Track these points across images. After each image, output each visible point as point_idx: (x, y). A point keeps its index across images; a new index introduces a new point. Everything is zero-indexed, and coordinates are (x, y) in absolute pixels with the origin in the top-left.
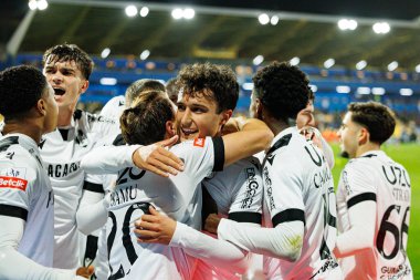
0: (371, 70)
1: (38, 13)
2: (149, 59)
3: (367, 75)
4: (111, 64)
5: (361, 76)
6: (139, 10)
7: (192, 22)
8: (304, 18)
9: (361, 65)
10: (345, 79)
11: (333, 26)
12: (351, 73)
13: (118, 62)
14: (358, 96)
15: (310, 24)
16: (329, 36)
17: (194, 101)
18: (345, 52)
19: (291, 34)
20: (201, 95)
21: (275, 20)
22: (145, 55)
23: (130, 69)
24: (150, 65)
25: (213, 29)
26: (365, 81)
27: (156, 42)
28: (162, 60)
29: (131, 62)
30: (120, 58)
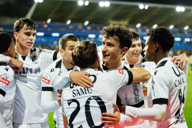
0: (190, 30)
1: (39, 4)
2: (88, 25)
3: (189, 32)
4: (71, 27)
5: (186, 33)
6: (84, 2)
7: (108, 8)
8: (160, 6)
9: (186, 28)
10: (179, 34)
11: (173, 10)
12: (181, 32)
13: (74, 26)
14: (185, 43)
15: (163, 9)
16: (171, 15)
17: (109, 41)
18: (179, 22)
19: (154, 13)
20: (112, 38)
21: (147, 7)
22: (87, 23)
23: (80, 29)
24: (89, 28)
25: (118, 11)
26: (188, 35)
27: (92, 17)
28: (94, 25)
29: (80, 26)
30: (75, 24)
